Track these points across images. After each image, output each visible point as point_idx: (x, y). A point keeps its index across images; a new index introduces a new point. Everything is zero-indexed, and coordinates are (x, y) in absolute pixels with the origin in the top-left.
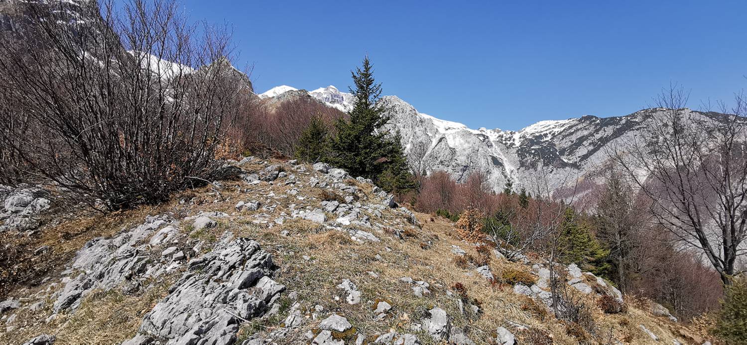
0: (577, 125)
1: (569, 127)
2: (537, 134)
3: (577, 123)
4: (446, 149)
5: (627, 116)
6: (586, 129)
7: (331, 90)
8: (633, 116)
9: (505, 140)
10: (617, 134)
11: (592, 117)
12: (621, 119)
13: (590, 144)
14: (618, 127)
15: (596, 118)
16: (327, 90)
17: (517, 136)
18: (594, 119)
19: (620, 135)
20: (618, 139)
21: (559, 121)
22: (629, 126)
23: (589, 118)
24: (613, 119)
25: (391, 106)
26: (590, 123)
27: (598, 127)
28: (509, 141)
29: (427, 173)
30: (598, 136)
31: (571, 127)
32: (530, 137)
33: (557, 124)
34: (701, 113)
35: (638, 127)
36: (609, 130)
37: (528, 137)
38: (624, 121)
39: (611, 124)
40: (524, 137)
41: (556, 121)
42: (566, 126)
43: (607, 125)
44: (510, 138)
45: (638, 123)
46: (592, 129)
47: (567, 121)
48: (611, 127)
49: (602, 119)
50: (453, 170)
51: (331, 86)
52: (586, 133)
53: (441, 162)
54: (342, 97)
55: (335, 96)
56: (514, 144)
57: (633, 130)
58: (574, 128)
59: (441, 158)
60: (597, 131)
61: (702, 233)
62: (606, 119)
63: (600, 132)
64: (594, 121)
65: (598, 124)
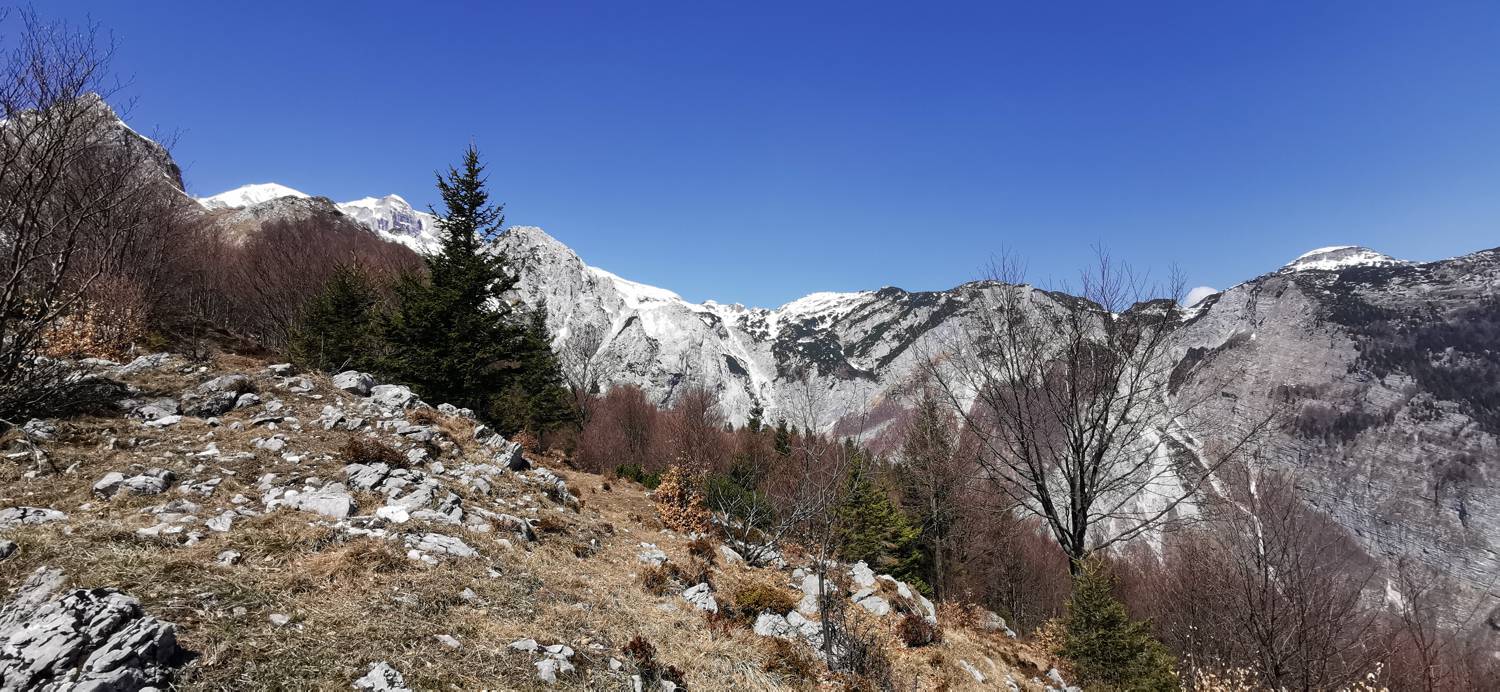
0: (873, 303)
1: (861, 306)
2: (808, 317)
3: (874, 298)
4: (640, 340)
5: (948, 292)
6: (887, 311)
7: (393, 204)
8: (957, 292)
9: (752, 326)
10: (935, 320)
11: (897, 290)
12: (939, 297)
13: (894, 337)
14: (935, 309)
15: (903, 292)
16: (383, 202)
17: (772, 319)
18: (900, 293)
19: (939, 323)
20: (936, 330)
21: (844, 294)
22: (951, 308)
23: (891, 291)
24: (928, 295)
25: (528, 247)
26: (894, 301)
27: (906, 308)
28: (759, 327)
29: (601, 388)
30: (905, 324)
31: (863, 306)
32: (796, 322)
33: (841, 300)
34: (1045, 293)
35: (964, 310)
36: (922, 314)
37: (794, 321)
38: (943, 300)
39: (925, 304)
40: (785, 321)
41: (839, 295)
42: (856, 305)
43: (919, 305)
44: (761, 322)
45: (965, 305)
46: (896, 310)
47: (856, 295)
48: (925, 309)
49: (911, 295)
50: (653, 382)
51: (393, 196)
52: (887, 317)
53: (630, 366)
54: (419, 222)
55: (403, 218)
56: (767, 334)
57: (956, 315)
58: (869, 308)
59: (629, 357)
60: (904, 315)
61: (1046, 491)
62: (918, 294)
63: (909, 317)
64: (900, 297)
65: (906, 303)
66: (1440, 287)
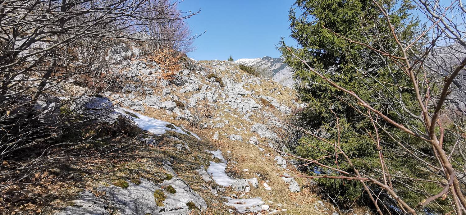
0: (261, 62)
1: (257, 63)
3: (261, 60)
6: (266, 64)
10: (282, 67)
11: (269, 57)
14: (282, 64)
15: (271, 58)
19: (284, 68)
20: (282, 71)
21: (251, 59)
23: (267, 58)
24: (279, 59)
26: (268, 61)
27: (272, 63)
30: (272, 69)
31: (258, 63)
33: (250, 61)
39: (279, 62)
41: (249, 59)
42: (255, 62)
43: (276, 62)
46: (269, 64)
47: (255, 59)
48: (279, 64)
49: (274, 59)
52: (266, 66)
58: (260, 64)
60: (272, 66)
62: (276, 59)
63: (273, 66)
64: (270, 60)
65: (272, 62)
66: (445, 55)
